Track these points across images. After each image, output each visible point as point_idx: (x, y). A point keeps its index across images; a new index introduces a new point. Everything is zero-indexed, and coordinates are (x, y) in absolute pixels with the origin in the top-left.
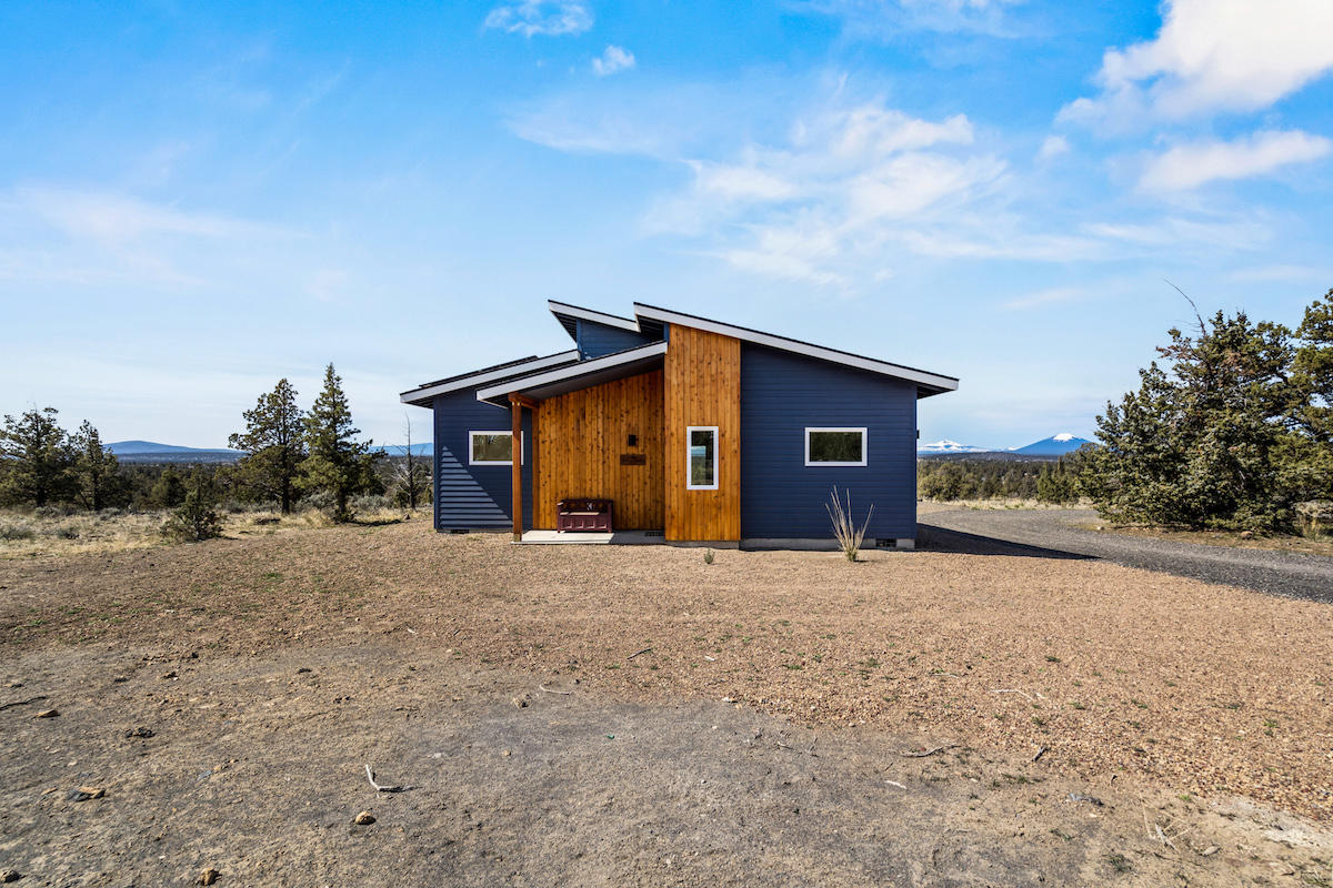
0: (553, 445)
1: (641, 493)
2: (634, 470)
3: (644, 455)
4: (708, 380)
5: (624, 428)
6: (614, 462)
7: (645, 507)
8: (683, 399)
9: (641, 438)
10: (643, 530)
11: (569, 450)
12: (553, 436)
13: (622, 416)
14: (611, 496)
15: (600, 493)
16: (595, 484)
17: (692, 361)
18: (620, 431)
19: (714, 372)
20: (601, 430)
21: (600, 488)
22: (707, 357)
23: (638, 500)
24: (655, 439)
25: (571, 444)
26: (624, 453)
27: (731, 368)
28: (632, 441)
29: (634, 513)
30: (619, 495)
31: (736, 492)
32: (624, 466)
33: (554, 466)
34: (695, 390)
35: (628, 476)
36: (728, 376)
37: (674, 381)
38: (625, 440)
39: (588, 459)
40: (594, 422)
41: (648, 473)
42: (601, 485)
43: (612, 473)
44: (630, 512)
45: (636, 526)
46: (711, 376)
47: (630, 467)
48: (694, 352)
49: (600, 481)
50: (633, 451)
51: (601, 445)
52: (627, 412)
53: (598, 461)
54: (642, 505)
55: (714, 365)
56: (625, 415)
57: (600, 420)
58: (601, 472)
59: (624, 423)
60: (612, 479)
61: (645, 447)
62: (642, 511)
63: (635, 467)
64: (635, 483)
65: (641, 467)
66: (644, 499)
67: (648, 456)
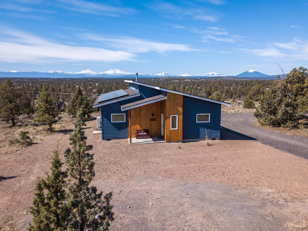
0: (133, 117)
1: (155, 128)
2: (153, 122)
3: (156, 118)
4: (175, 104)
5: (151, 112)
6: (148, 120)
7: (156, 131)
8: (170, 109)
9: (155, 114)
10: (156, 136)
11: (137, 118)
12: (133, 114)
13: (150, 109)
14: (148, 128)
15: (145, 128)
16: (144, 126)
17: (172, 100)
18: (150, 113)
19: (177, 102)
20: (145, 113)
21: (145, 127)
22: (175, 99)
23: (154, 129)
24: (158, 114)
25: (138, 116)
26: (151, 118)
27: (181, 101)
28: (153, 115)
29: (153, 132)
30: (150, 128)
31: (182, 130)
32: (151, 121)
33: (133, 122)
34: (172, 107)
35: (152, 123)
36: (180, 103)
37: (168, 105)
38: (151, 115)
39: (142, 120)
40: (143, 111)
41: (157, 123)
42: (145, 126)
43: (148, 123)
44: (152, 132)
45: (154, 136)
46: (176, 103)
47: (152, 121)
48: (172, 98)
49: (145, 125)
50: (153, 117)
51: (145, 116)
52: (152, 108)
53: (145, 120)
54: (155, 131)
55: (177, 101)
56: (151, 109)
57: (145, 110)
58: (145, 123)
59: (151, 111)
60: (148, 125)
61: (156, 116)
62: (155, 132)
63: (154, 121)
64: (154, 125)
65: (155, 121)
66: (156, 129)
67: (157, 119)
